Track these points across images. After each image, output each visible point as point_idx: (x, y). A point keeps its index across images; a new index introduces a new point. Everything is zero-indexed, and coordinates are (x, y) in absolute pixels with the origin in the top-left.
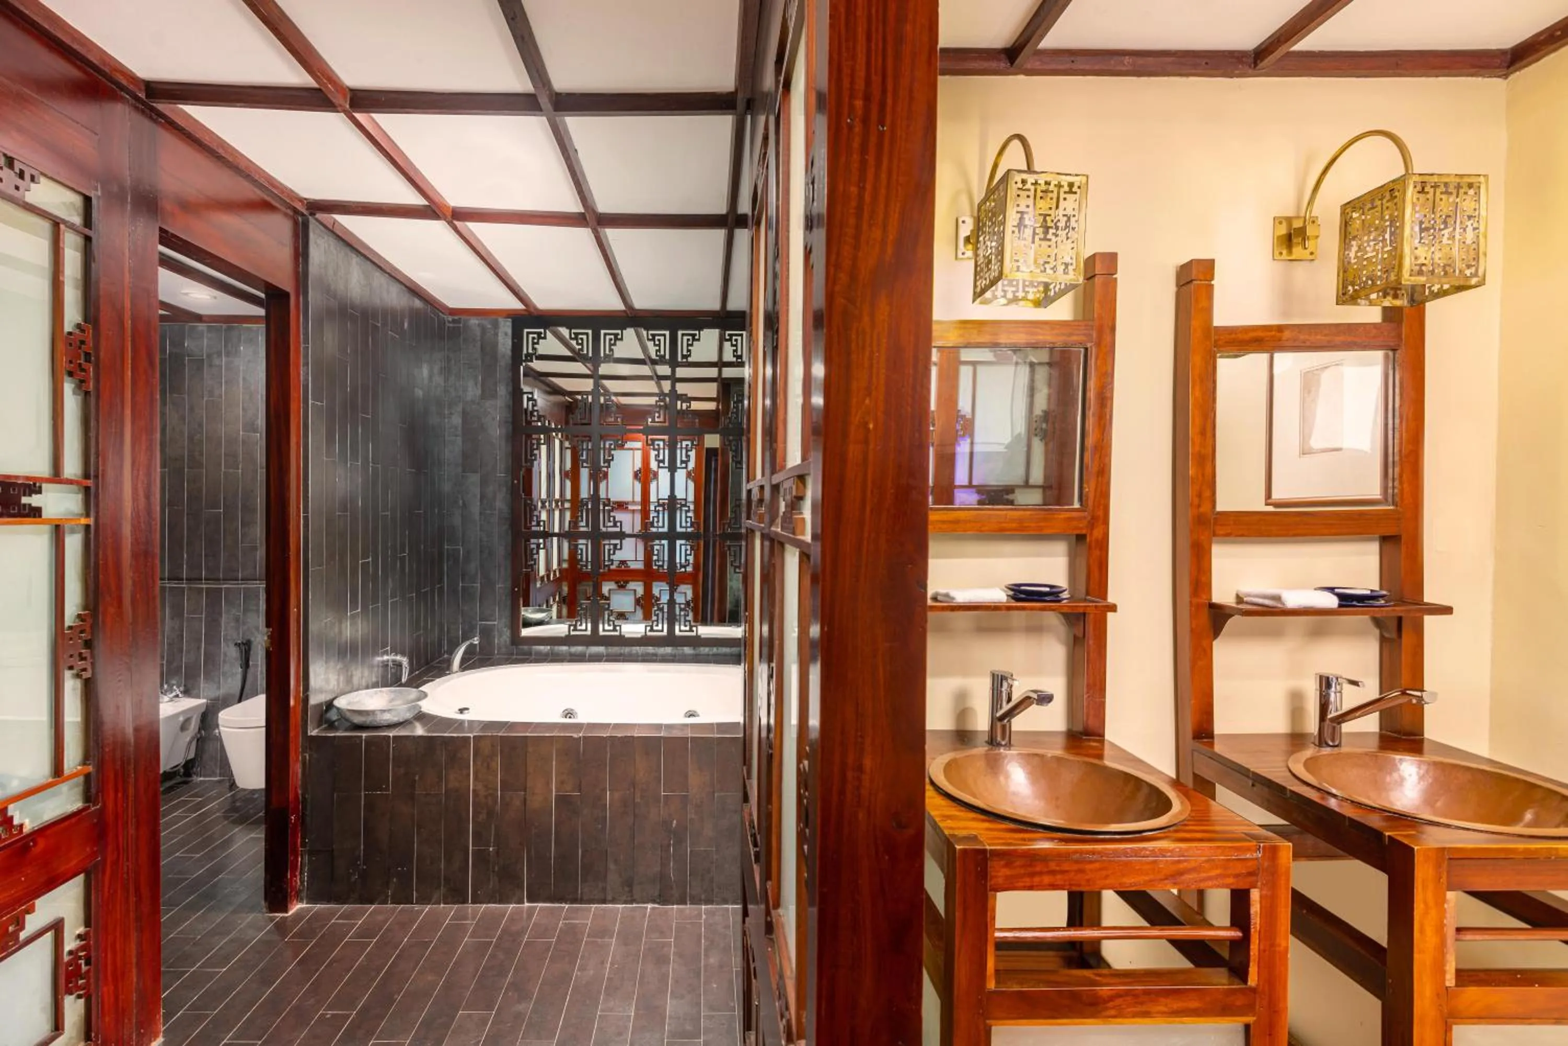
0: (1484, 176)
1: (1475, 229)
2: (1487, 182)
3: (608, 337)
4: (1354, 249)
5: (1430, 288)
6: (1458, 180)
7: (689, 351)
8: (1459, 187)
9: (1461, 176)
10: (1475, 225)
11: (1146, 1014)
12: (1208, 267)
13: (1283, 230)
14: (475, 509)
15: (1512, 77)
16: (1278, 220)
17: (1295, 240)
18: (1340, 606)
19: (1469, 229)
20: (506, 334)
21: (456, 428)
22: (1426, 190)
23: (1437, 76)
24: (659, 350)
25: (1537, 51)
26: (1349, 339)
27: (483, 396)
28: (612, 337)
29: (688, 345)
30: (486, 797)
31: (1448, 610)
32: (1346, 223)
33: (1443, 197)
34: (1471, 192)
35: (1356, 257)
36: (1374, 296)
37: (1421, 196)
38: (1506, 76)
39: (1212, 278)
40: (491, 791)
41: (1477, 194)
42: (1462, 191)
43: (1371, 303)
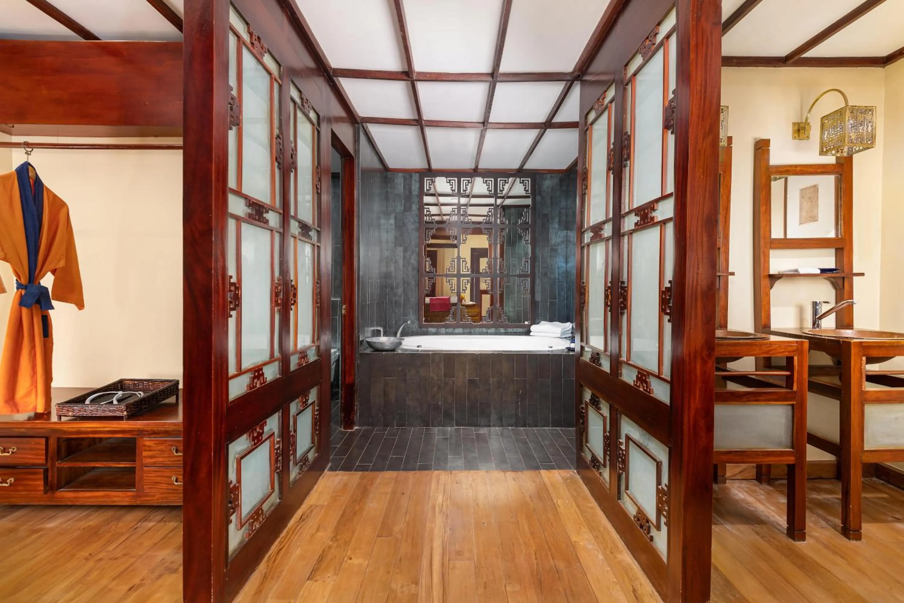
0: (875, 107)
1: (871, 126)
2: (876, 108)
3: (465, 182)
4: (826, 134)
5: (855, 149)
6: (865, 108)
7: (503, 188)
8: (866, 111)
9: (866, 107)
10: (872, 125)
11: (757, 400)
12: (766, 142)
13: (796, 128)
14: (401, 263)
15: (886, 67)
16: (794, 124)
17: (801, 131)
18: (821, 273)
19: (870, 126)
20: (416, 180)
21: (392, 225)
22: (854, 112)
23: (857, 67)
24: (489, 188)
25: (896, 58)
26: (823, 170)
27: (405, 210)
28: (467, 181)
29: (503, 185)
30: (437, 380)
31: (862, 274)
32: (823, 124)
33: (860, 114)
34: (870, 113)
35: (827, 137)
36: (833, 152)
37: (852, 114)
38: (884, 67)
39: (769, 146)
40: (439, 378)
41: (872, 113)
42: (867, 112)
43: (833, 155)
